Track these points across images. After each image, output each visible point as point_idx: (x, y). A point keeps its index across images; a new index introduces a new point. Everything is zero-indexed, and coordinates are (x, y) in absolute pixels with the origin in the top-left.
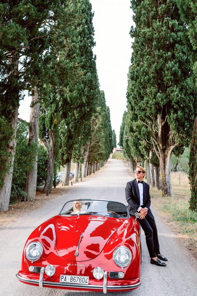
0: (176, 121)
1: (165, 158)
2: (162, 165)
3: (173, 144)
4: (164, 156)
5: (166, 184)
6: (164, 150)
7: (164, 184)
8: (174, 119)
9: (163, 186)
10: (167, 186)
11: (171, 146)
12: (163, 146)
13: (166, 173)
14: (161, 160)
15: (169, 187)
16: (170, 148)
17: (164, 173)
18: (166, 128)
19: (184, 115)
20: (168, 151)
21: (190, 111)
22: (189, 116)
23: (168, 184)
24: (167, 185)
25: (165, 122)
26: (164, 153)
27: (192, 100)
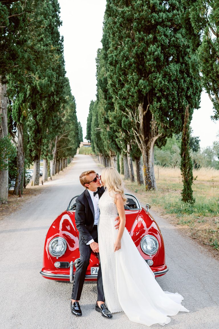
0: (159, 111)
1: (147, 150)
2: (145, 158)
3: (155, 135)
4: (147, 148)
5: (149, 177)
6: (146, 142)
7: (147, 177)
8: (157, 108)
9: (146, 180)
10: (151, 180)
11: (154, 137)
12: (145, 137)
13: (149, 166)
14: (144, 153)
15: (153, 181)
16: (153, 140)
17: (147, 166)
18: (147, 118)
19: (168, 103)
20: (150, 143)
21: (174, 99)
22: (173, 104)
23: (151, 177)
24: (151, 179)
25: (147, 112)
26: (146, 145)
27: (175, 87)
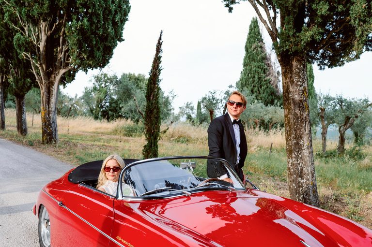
0: (79, 33)
1: (50, 86)
2: (45, 97)
3: (63, 67)
4: (49, 83)
5: (50, 124)
6: (48, 75)
7: (47, 125)
8: (77, 29)
9: (45, 128)
10: (51, 129)
11: (60, 68)
12: (47, 68)
13: (50, 109)
14: (44, 89)
15: (55, 130)
16: (59, 73)
17: (47, 108)
18: (52, 42)
19: (91, 25)
20: (55, 76)
21: (99, 22)
22: (97, 28)
23: (53, 125)
24: (52, 127)
26: (49, 79)
27: (102, 6)
